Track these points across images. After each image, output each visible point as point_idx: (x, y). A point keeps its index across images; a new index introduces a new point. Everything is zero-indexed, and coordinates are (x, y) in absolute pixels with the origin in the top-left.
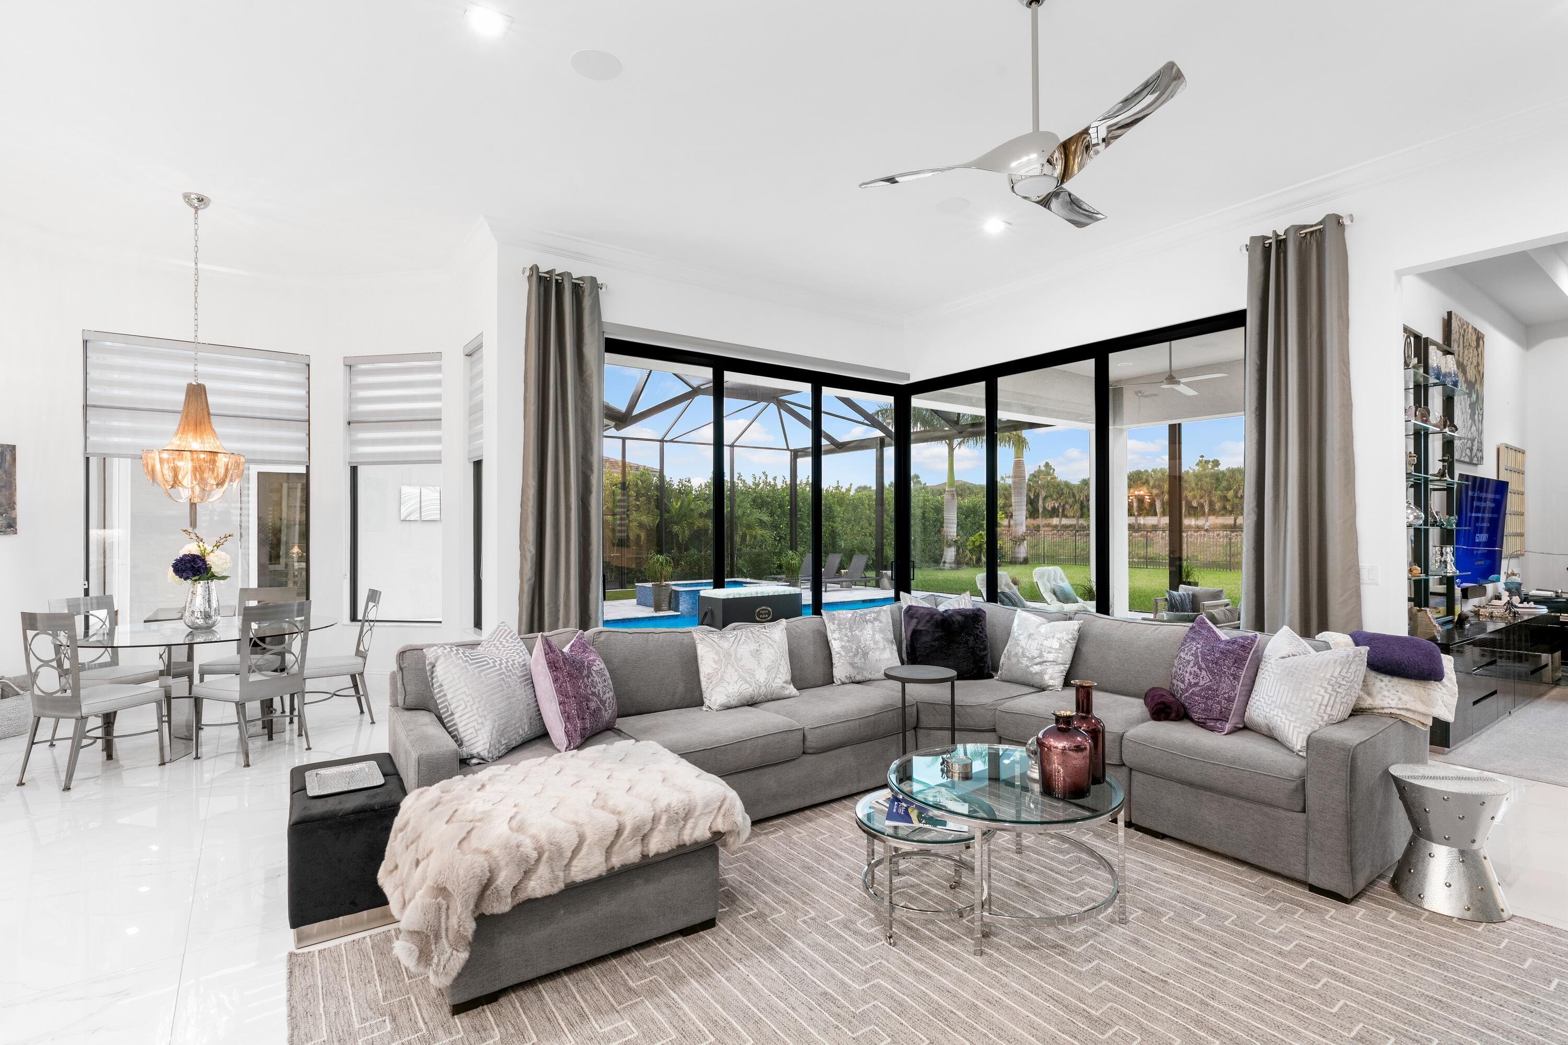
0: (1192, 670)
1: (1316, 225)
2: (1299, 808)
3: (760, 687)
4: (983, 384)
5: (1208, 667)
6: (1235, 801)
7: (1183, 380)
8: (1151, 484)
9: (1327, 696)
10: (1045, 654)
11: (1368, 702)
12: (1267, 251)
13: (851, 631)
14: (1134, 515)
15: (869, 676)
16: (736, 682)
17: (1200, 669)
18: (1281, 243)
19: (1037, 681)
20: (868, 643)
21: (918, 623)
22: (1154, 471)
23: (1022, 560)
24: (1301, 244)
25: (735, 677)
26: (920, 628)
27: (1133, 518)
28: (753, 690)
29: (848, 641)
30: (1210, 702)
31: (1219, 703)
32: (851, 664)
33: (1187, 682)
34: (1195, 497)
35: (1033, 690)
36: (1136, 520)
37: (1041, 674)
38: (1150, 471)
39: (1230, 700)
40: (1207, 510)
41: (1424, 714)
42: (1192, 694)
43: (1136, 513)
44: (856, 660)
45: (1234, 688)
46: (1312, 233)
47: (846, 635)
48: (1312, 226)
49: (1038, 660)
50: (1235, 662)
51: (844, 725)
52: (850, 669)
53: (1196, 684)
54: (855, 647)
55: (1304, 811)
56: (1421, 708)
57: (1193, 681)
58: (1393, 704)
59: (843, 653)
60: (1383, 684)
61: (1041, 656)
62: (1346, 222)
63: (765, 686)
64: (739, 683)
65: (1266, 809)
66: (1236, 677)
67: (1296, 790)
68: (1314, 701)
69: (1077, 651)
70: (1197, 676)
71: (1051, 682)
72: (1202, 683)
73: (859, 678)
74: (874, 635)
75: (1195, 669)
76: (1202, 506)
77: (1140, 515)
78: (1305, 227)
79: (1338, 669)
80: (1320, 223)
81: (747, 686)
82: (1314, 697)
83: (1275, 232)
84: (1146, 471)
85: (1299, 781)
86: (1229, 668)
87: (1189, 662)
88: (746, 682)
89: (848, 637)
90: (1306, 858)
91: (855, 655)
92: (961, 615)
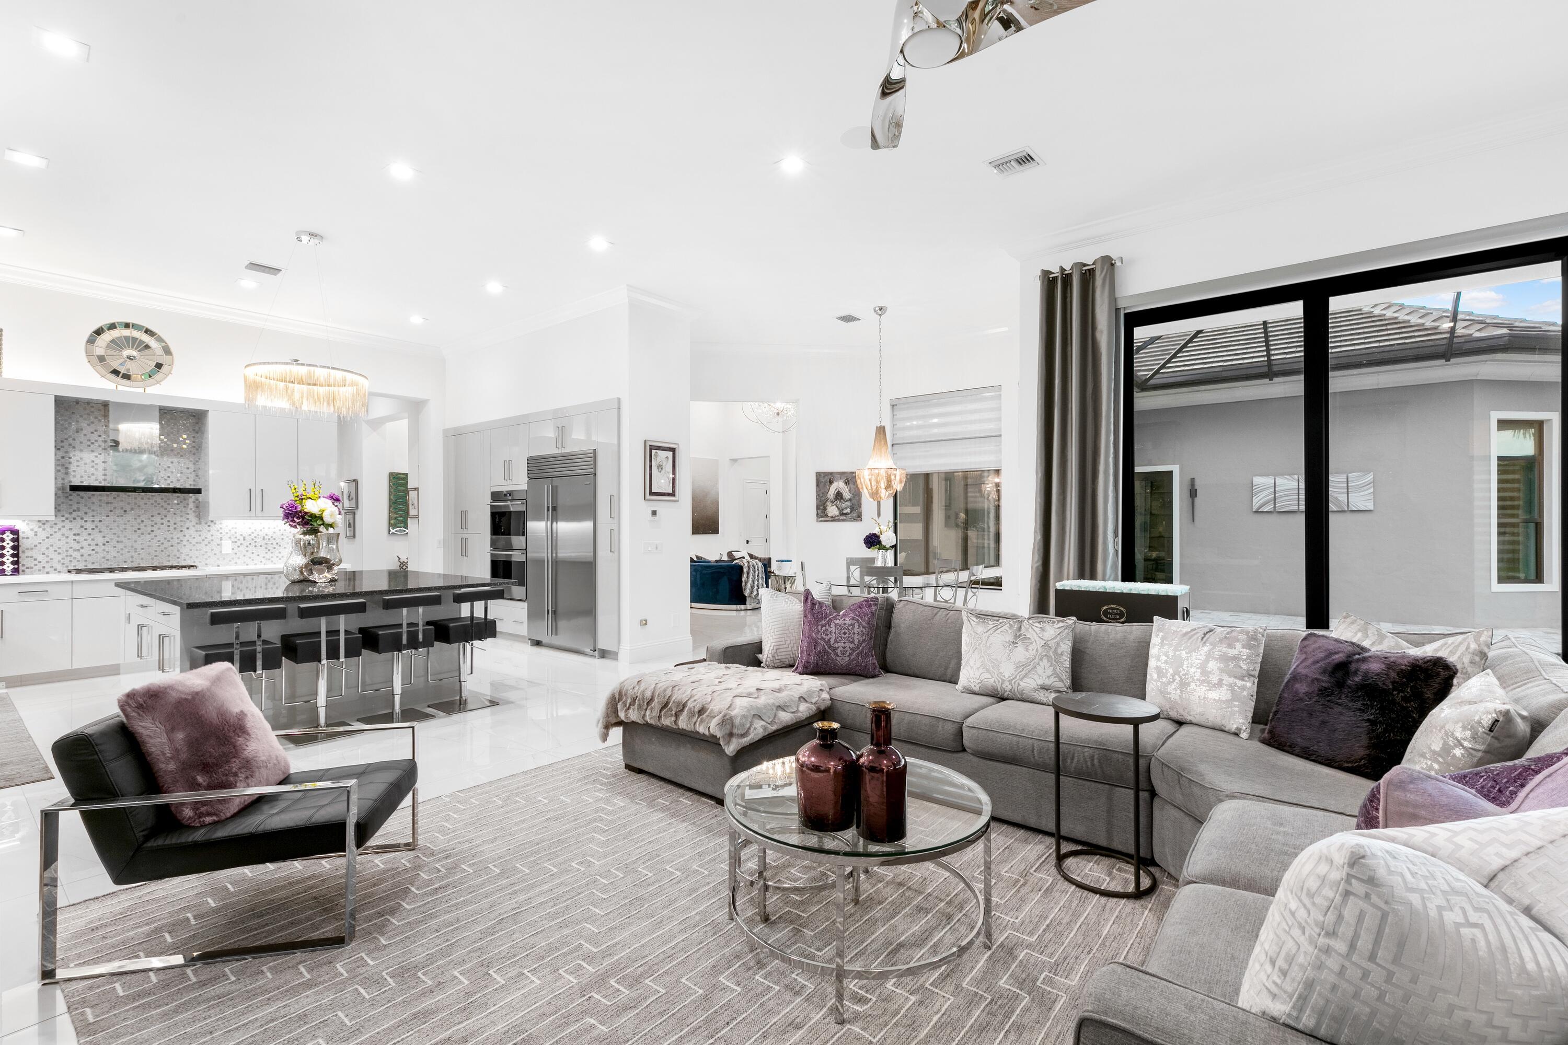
3: (1003, 681)
13: (1175, 650)
16: (978, 668)
20: (1192, 670)
25: (978, 664)
28: (994, 682)
29: (1166, 662)
32: (1161, 693)
44: (1170, 688)
51: (1010, 738)
54: (1171, 671)
63: (1010, 681)
64: (981, 671)
74: (1207, 661)
81: (988, 675)
88: (988, 671)
89: (1168, 657)
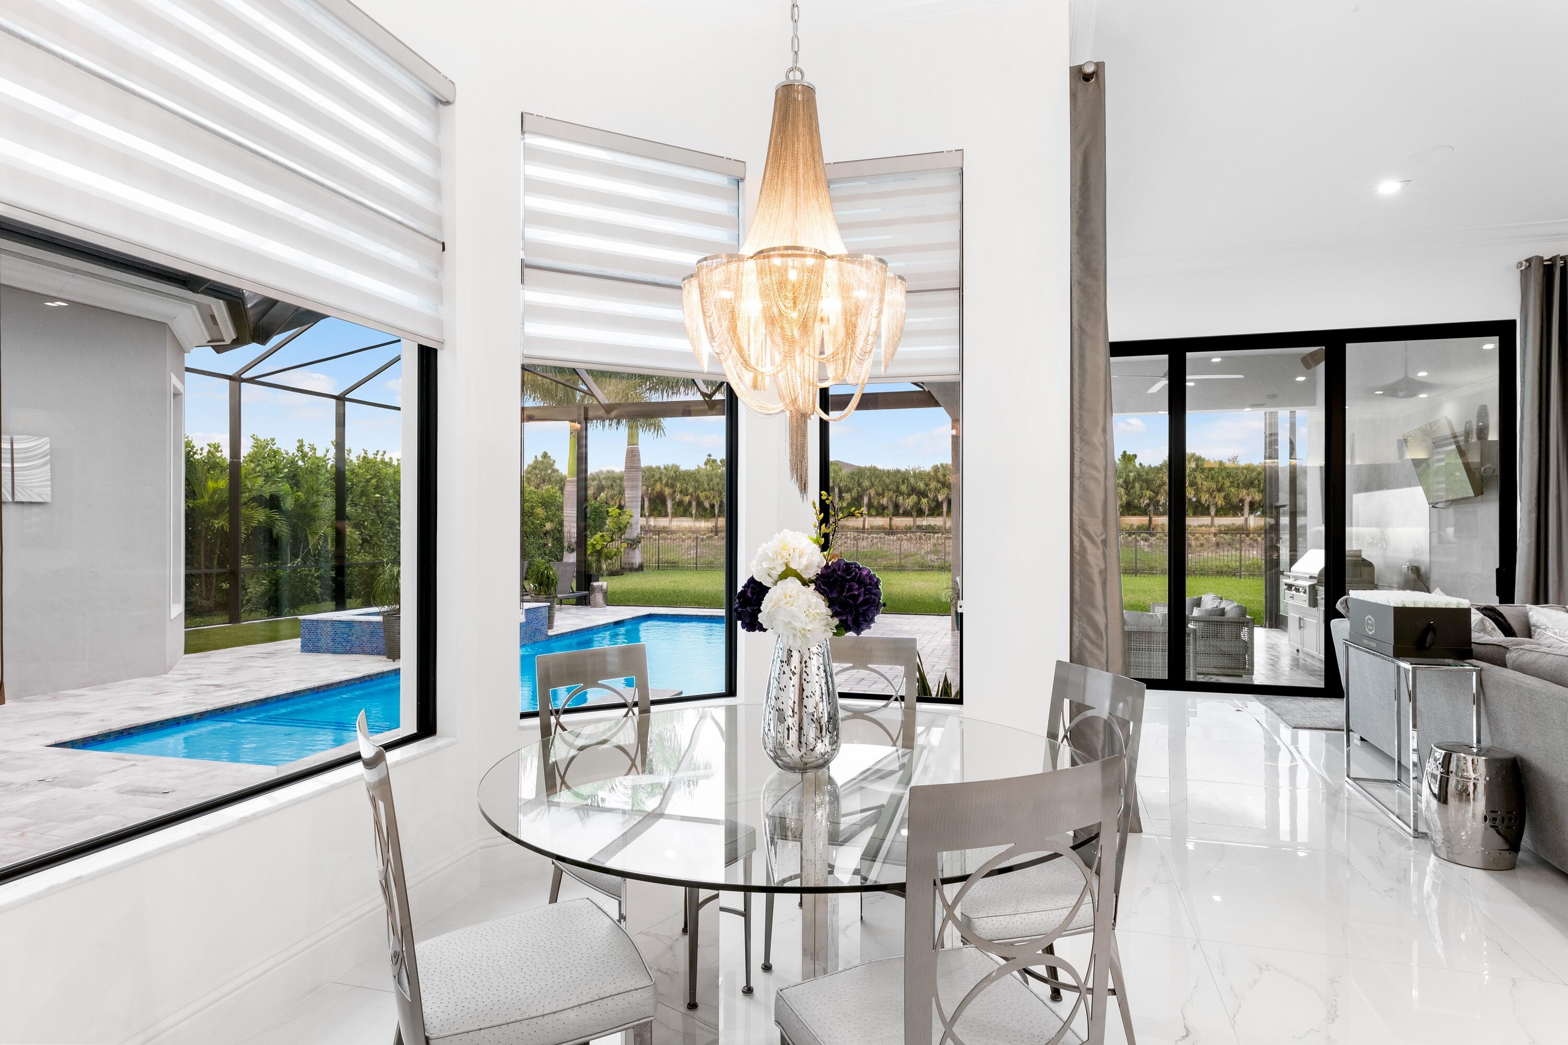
8: (664, 482)
14: (645, 516)
22: (665, 468)
23: (637, 566)
27: (644, 519)
34: (707, 498)
36: (647, 522)
38: (662, 467)
40: (717, 512)
43: (647, 514)
76: (712, 506)
77: (651, 515)
84: (659, 468)
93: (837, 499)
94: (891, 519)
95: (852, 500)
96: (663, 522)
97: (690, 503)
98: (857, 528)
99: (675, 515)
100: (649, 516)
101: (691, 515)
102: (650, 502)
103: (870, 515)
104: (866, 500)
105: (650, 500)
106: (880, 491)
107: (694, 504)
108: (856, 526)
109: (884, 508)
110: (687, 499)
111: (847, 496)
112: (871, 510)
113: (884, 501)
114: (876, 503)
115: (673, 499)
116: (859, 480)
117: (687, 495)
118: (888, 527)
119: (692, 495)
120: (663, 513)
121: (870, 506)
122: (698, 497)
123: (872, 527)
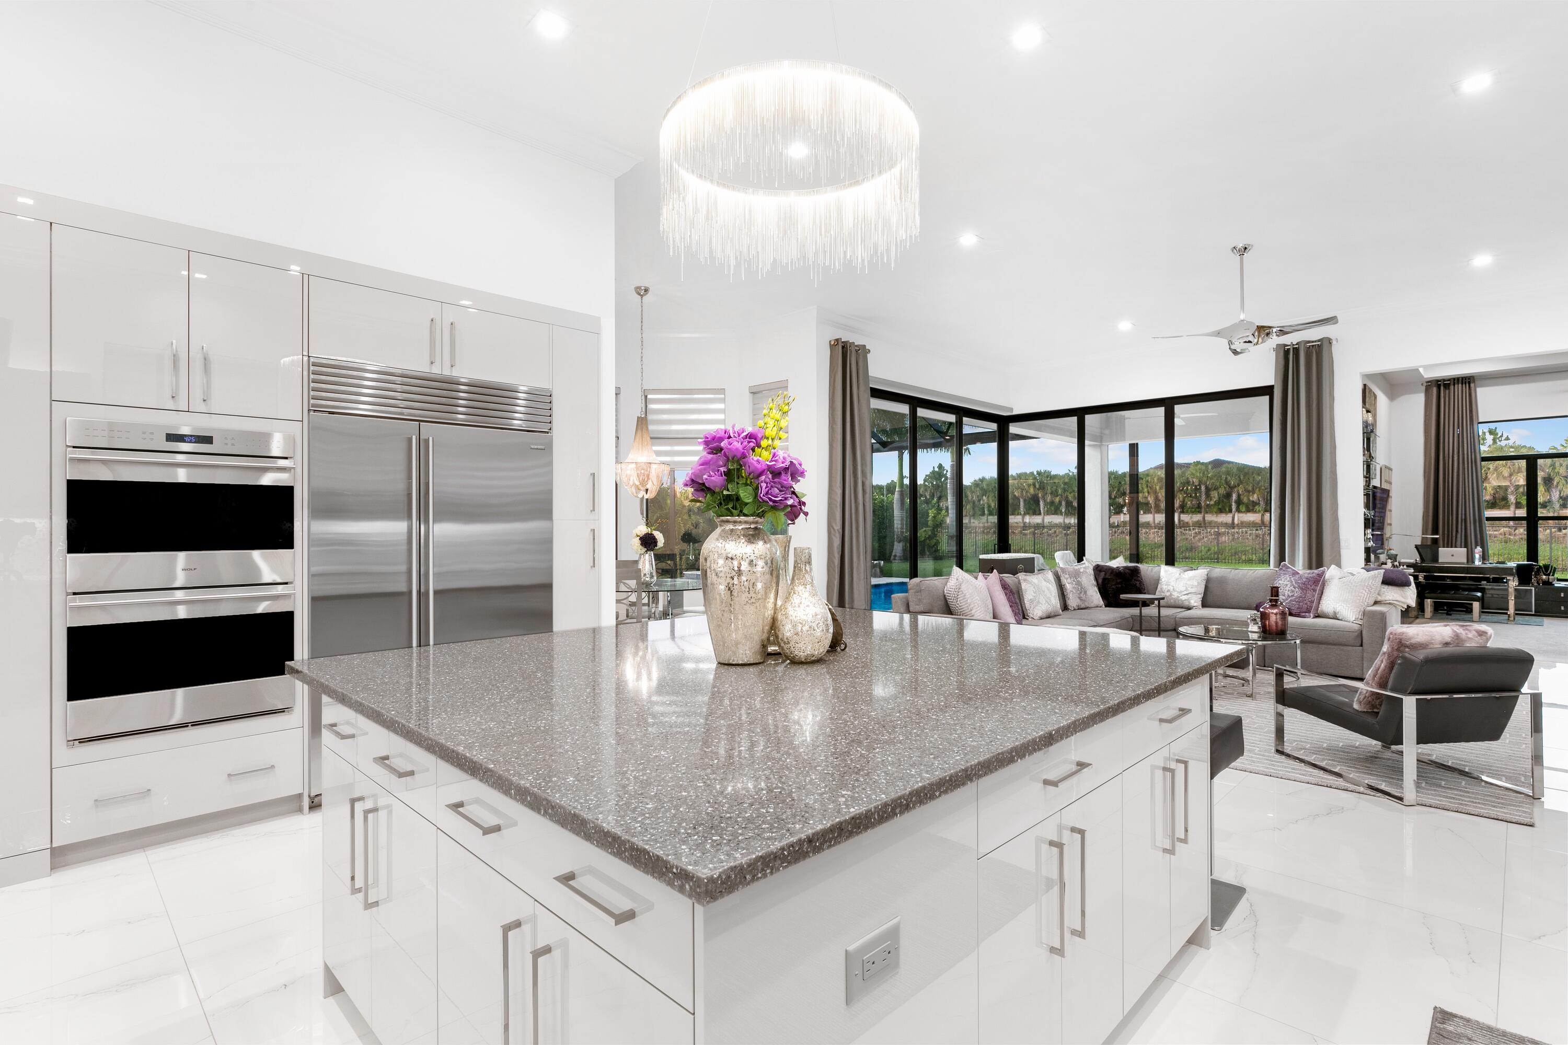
0: (1290, 589)
1: (1315, 341)
2: (1359, 644)
4: (1075, 419)
5: (1299, 586)
6: (1326, 646)
7: (1182, 416)
9: (1366, 594)
10: (1189, 589)
11: (1379, 598)
12: (1287, 353)
13: (1076, 579)
15: (1088, 605)
17: (1295, 588)
18: (1296, 351)
19: (1186, 603)
20: (1086, 585)
21: (1105, 574)
24: (1307, 351)
26: (1107, 577)
30: (1301, 604)
31: (1306, 604)
33: (1286, 595)
35: (1184, 610)
37: (1188, 600)
39: (1312, 602)
41: (1403, 602)
42: (1291, 601)
45: (1314, 596)
46: (1313, 346)
47: (1074, 581)
48: (1313, 342)
49: (1185, 592)
50: (1314, 583)
52: (1078, 600)
53: (1293, 596)
54: (1080, 588)
55: (1362, 645)
56: (1403, 600)
57: (1290, 594)
58: (1391, 598)
59: (1074, 591)
60: (1385, 590)
61: (1186, 590)
62: (1334, 342)
65: (1342, 648)
66: (1314, 590)
67: (1357, 636)
68: (1361, 597)
69: (1206, 587)
70: (1293, 591)
71: (1195, 604)
72: (1296, 595)
73: (1083, 606)
75: (1292, 588)
78: (1309, 342)
79: (1371, 581)
80: (1319, 341)
82: (1360, 594)
83: (1292, 343)
85: (1359, 632)
86: (1311, 586)
87: (1287, 585)
90: (1363, 667)
91: (1081, 593)
92: (1129, 569)
93: (1203, 497)
94: (1263, 515)
95: (1219, 498)
96: (1037, 520)
97: (1060, 502)
98: (1226, 524)
99: (1048, 513)
100: (1025, 514)
101: (1061, 514)
102: (1025, 503)
103: (1238, 510)
104: (1234, 497)
105: (1025, 500)
106: (1250, 488)
107: (1064, 503)
108: (1225, 521)
109: (1255, 504)
110: (1057, 499)
111: (1215, 495)
112: (1241, 506)
113: (1254, 498)
114: (1245, 500)
115: (1045, 501)
116: (1226, 478)
117: (1057, 496)
118: (1260, 522)
119: (1062, 496)
120: (1038, 512)
121: (1239, 502)
122: (1067, 497)
123: (1242, 523)
